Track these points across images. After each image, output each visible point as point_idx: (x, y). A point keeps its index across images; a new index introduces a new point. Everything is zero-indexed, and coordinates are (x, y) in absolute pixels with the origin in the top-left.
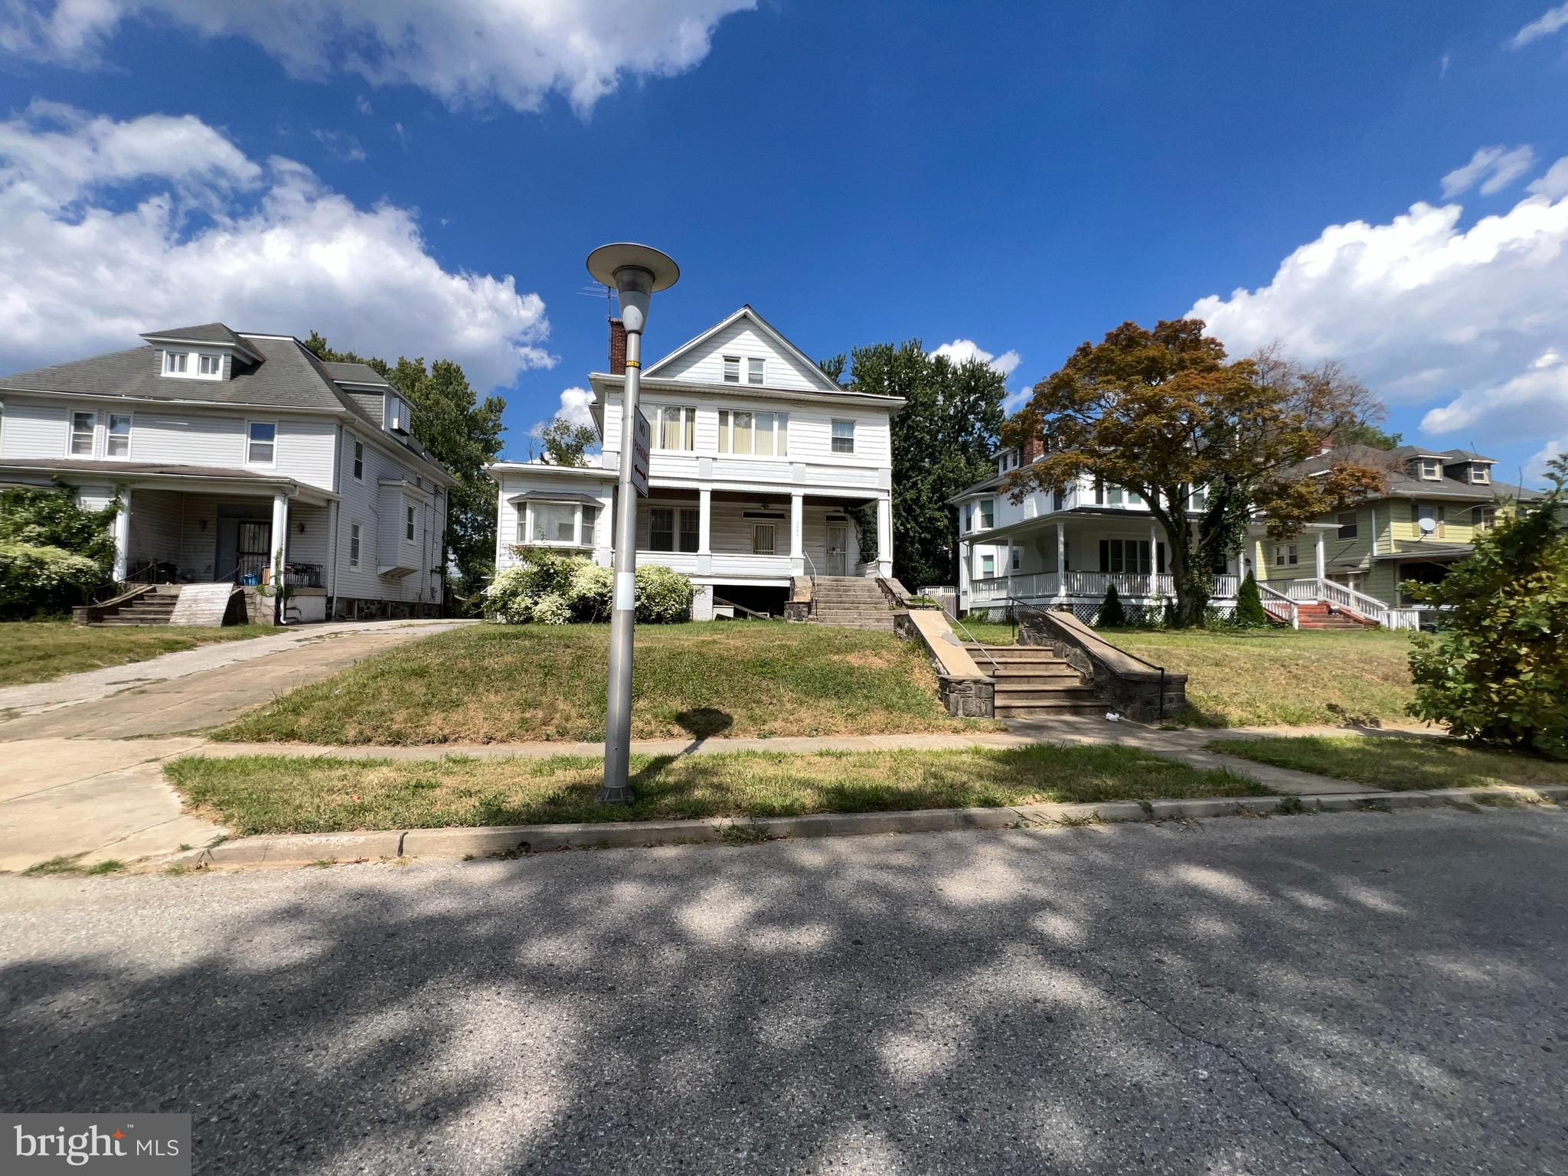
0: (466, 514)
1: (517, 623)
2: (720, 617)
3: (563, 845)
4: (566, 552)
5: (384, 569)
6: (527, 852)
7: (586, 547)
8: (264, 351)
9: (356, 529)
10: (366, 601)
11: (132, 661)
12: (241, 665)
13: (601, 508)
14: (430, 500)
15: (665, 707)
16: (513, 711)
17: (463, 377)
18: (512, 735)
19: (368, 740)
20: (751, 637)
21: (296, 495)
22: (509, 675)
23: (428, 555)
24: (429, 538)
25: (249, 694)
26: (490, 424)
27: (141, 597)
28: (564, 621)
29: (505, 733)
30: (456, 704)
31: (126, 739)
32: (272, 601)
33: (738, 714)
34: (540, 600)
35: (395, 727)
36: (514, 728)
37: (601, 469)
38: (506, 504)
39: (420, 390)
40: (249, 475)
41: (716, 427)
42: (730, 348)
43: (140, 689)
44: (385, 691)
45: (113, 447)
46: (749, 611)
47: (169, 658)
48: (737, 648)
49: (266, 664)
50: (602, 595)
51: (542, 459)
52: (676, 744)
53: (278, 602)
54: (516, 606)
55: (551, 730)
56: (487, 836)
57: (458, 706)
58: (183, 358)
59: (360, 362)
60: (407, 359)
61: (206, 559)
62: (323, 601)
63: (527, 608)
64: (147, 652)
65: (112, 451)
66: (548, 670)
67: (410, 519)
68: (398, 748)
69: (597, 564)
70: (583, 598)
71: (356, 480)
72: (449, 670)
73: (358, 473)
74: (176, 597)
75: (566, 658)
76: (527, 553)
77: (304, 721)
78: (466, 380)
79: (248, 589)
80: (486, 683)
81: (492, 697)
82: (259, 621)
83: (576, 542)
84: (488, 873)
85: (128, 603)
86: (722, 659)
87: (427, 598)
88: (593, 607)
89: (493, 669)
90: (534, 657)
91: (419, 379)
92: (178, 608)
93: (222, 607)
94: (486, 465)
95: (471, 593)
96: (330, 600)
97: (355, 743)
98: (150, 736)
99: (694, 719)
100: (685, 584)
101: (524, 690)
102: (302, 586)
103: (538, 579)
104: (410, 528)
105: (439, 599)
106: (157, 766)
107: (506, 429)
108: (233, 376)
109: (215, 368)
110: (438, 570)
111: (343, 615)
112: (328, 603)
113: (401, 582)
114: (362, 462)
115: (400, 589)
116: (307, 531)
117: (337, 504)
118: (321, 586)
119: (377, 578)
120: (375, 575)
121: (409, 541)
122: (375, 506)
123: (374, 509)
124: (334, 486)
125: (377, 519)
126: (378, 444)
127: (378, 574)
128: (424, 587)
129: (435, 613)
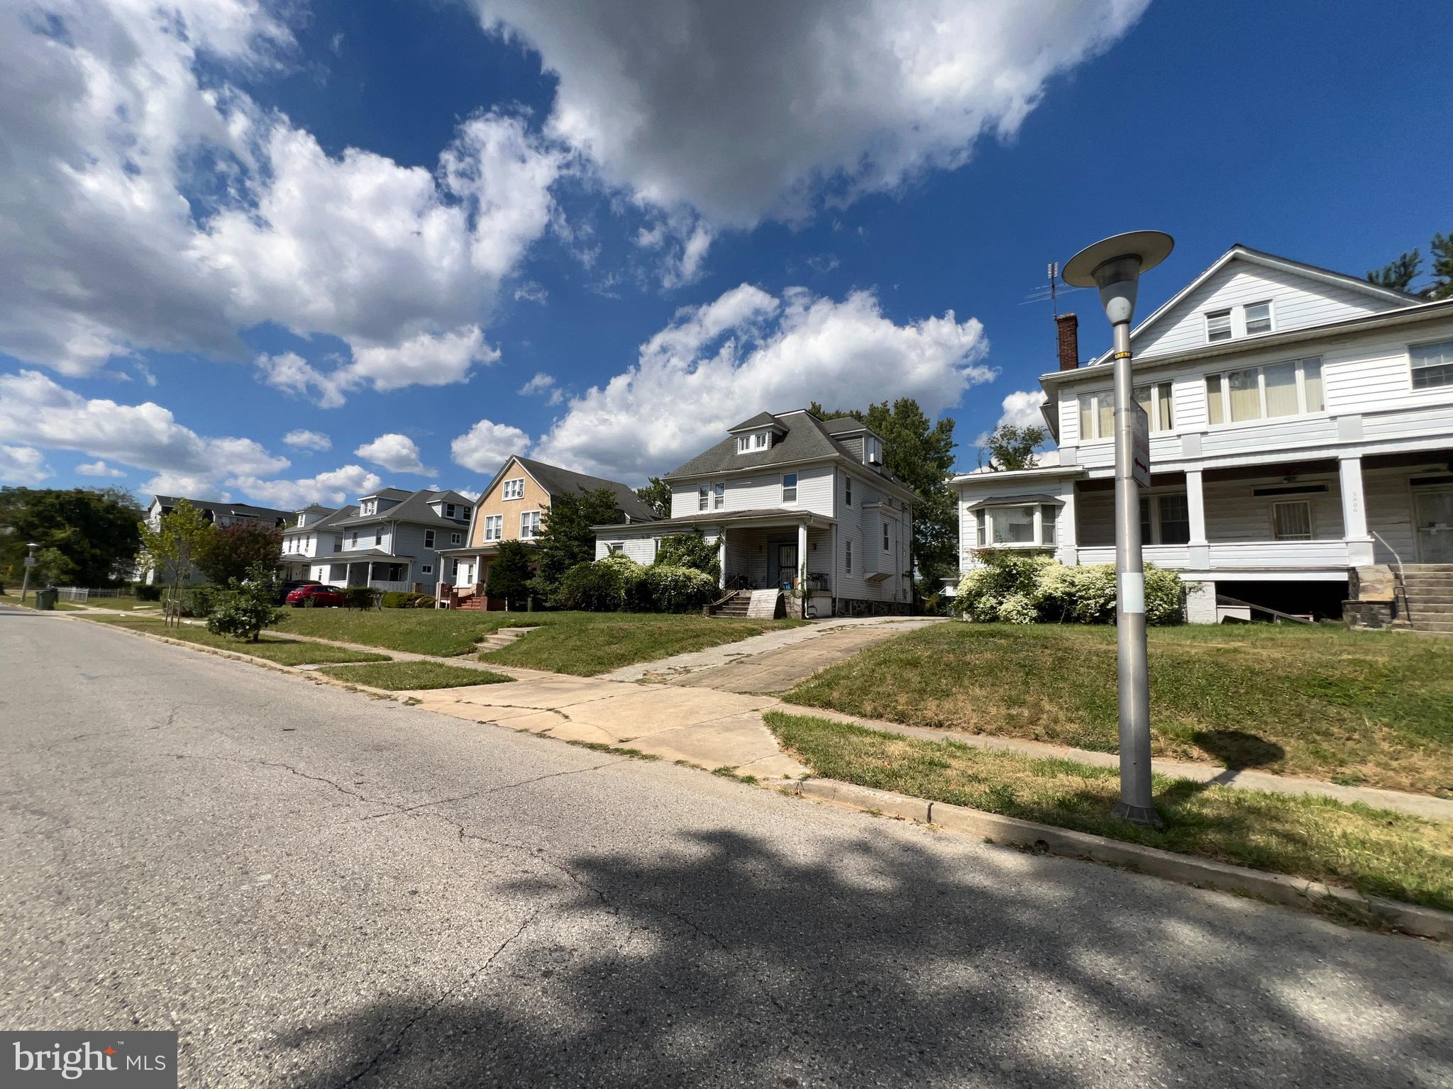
0: (925, 524)
1: (984, 621)
2: (1228, 620)
3: (1086, 855)
4: (1027, 553)
5: (869, 575)
6: (1046, 851)
7: (1048, 546)
8: (788, 423)
9: (848, 544)
10: (858, 601)
11: (733, 641)
12: (790, 647)
13: (1061, 505)
14: (899, 515)
15: (1176, 723)
16: (998, 707)
17: (918, 409)
18: (1000, 729)
19: (880, 716)
20: (1294, 647)
21: (811, 523)
22: (991, 670)
23: (900, 563)
24: (900, 550)
25: (797, 669)
26: (942, 444)
27: (732, 599)
28: (1030, 621)
29: (994, 727)
30: (947, 694)
31: (740, 693)
32: (799, 601)
33: (1291, 746)
34: (1005, 600)
35: (900, 708)
36: (1002, 723)
37: (1059, 466)
38: (967, 512)
39: (886, 427)
40: (785, 512)
41: (1204, 396)
42: (1215, 302)
43: (740, 660)
44: (889, 677)
45: (718, 502)
46: (1276, 613)
47: (750, 640)
48: (1274, 660)
49: (803, 648)
50: (1070, 595)
51: (991, 466)
52: (1203, 770)
53: (803, 603)
54: (981, 606)
55: (1039, 730)
56: (1004, 825)
57: (948, 695)
58: (748, 440)
59: (844, 416)
60: (876, 405)
61: (761, 573)
62: (830, 601)
63: (992, 608)
64: (738, 636)
65: (716, 508)
66: (1030, 670)
67: (886, 533)
68: (903, 726)
69: (1061, 563)
70: (1049, 598)
71: (847, 506)
72: (937, 662)
73: (848, 502)
74: (749, 598)
75: (1047, 659)
76: (988, 556)
77: (836, 694)
78: (920, 411)
79: (787, 593)
80: (970, 677)
81: (977, 690)
82: (793, 615)
83: (1037, 542)
84: (1012, 862)
85: (726, 603)
86: (1253, 672)
87: (900, 598)
88: (1061, 607)
89: (975, 665)
90: (1013, 656)
91: (884, 419)
92: (751, 606)
93: (772, 606)
94: (947, 480)
95: (931, 593)
96: (834, 600)
97: (871, 717)
98: (750, 693)
99: (1221, 743)
100: (1173, 581)
101: (1007, 687)
102: (817, 590)
103: (1001, 581)
104: (886, 540)
105: (909, 600)
106: (758, 715)
107: (956, 445)
108: (773, 445)
109: (764, 442)
110: (908, 574)
111: (843, 612)
112: (833, 603)
113: (880, 585)
114: (851, 492)
115: (880, 591)
116: (819, 549)
117: (836, 529)
118: (830, 591)
119: (864, 582)
120: (863, 580)
121: (885, 552)
122: (860, 525)
123: (860, 528)
124: (833, 513)
125: (862, 535)
126: (861, 477)
127: (865, 579)
128: (898, 589)
129: (907, 611)
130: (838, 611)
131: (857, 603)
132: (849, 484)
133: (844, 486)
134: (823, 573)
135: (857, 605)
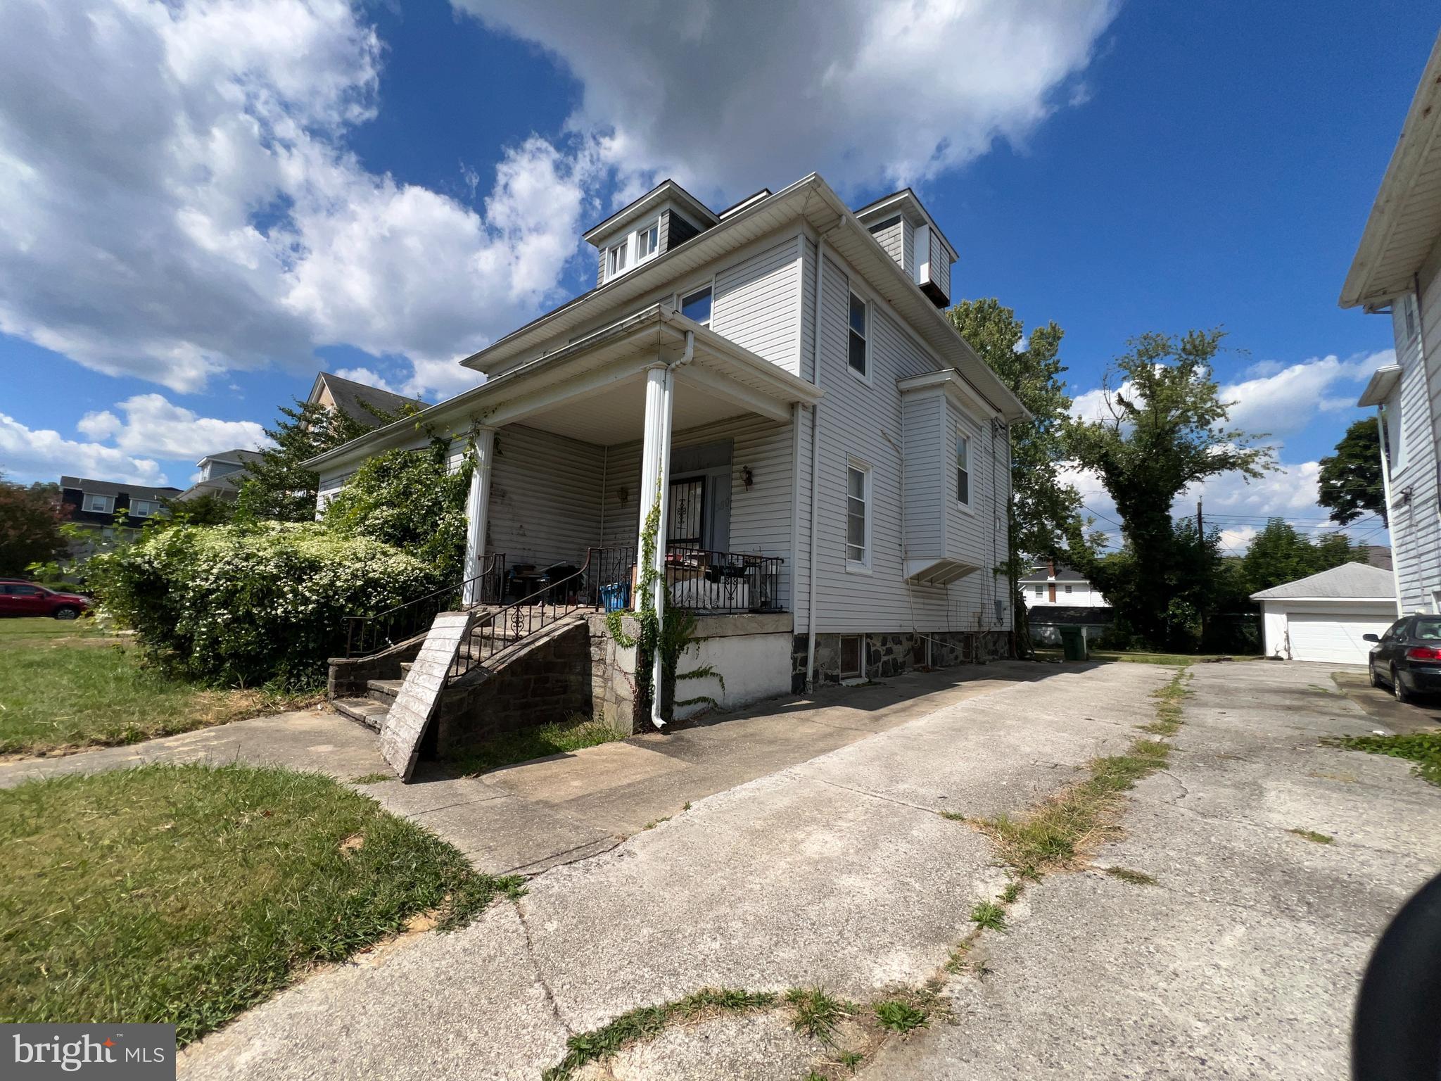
5: (916, 567)
9: (857, 478)
10: (884, 637)
14: (986, 436)
23: (988, 543)
53: (644, 663)
58: (624, 249)
62: (782, 648)
67: (961, 459)
71: (854, 372)
73: (857, 357)
82: (610, 713)
87: (990, 623)
96: (801, 643)
102: (730, 612)
104: (963, 478)
105: (1009, 624)
108: (672, 243)
109: (654, 244)
110: (1005, 568)
111: (835, 673)
112: (796, 650)
113: (945, 592)
114: (866, 339)
115: (946, 608)
116: (759, 483)
117: (810, 416)
118: (780, 611)
119: (904, 586)
120: (900, 579)
121: (961, 506)
122: (894, 435)
123: (892, 440)
124: (802, 370)
125: (898, 461)
126: (893, 308)
127: (905, 577)
128: (986, 601)
129: (1003, 648)
130: (816, 673)
131: (884, 644)
132: (857, 312)
133: (845, 311)
134: (765, 555)
135: (882, 650)
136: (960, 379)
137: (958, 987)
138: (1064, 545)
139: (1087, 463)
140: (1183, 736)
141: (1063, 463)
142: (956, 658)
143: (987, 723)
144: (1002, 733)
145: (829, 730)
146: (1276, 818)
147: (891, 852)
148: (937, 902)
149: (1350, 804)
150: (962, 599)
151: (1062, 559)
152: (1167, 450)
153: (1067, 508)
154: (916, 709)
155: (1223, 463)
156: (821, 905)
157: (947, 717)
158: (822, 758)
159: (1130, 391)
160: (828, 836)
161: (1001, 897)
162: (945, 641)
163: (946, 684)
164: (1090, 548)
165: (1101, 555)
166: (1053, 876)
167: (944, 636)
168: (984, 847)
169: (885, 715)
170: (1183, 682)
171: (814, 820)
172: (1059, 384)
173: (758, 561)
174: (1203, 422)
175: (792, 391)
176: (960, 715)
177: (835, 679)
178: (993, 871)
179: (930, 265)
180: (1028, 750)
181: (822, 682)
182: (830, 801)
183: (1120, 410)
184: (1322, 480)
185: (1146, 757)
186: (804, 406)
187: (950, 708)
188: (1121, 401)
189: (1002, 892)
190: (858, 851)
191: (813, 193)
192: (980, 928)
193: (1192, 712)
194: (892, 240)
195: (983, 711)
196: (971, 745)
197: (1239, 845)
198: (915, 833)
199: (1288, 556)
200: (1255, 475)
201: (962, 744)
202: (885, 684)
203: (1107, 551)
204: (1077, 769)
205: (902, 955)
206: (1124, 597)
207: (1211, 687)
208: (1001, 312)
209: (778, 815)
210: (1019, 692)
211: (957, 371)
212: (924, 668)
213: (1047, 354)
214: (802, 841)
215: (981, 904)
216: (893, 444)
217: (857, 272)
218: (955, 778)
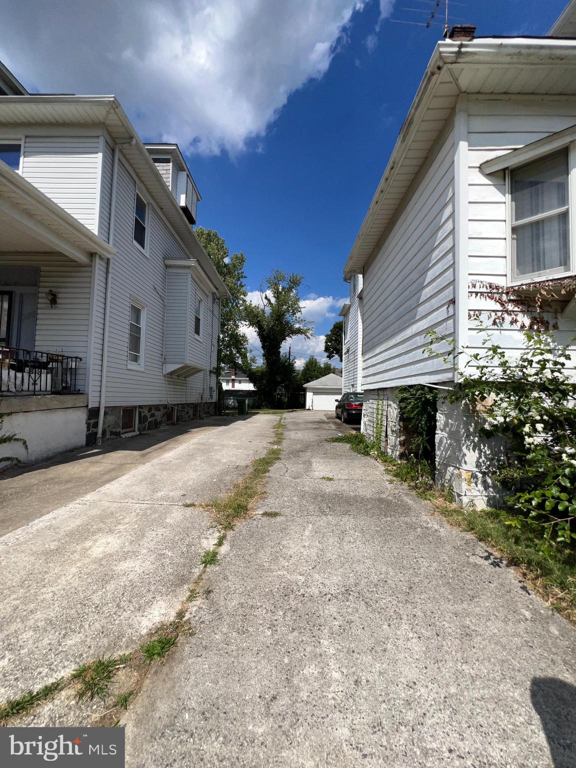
5: (171, 368)
9: (136, 312)
10: (150, 408)
23: (208, 355)
62: (78, 417)
67: (198, 311)
71: (136, 245)
73: (139, 234)
87: (207, 398)
96: (93, 413)
102: (34, 393)
104: (197, 321)
105: (215, 398)
110: (215, 370)
111: (118, 430)
112: (89, 418)
113: (185, 382)
114: (146, 226)
115: (185, 391)
116: (60, 304)
117: (105, 265)
118: (78, 393)
119: (163, 378)
120: (161, 374)
121: (196, 336)
122: (161, 290)
123: (160, 293)
124: (99, 232)
125: (162, 306)
126: (164, 213)
127: (164, 373)
128: (205, 387)
129: (212, 411)
130: (104, 432)
131: (150, 411)
132: (140, 208)
133: (133, 204)
134: (67, 354)
135: (148, 415)
136: (199, 267)
137: (195, 609)
138: (240, 361)
139: (252, 324)
140: (285, 444)
141: (243, 322)
142: (189, 417)
143: (205, 449)
144: (213, 454)
145: (112, 467)
146: (317, 473)
147: (153, 536)
148: (182, 560)
149: (336, 463)
150: (193, 386)
151: (238, 368)
152: (281, 323)
153: (242, 344)
154: (168, 446)
155: (299, 331)
156: (104, 590)
157: (185, 449)
158: (107, 486)
159: (269, 293)
160: (110, 539)
161: (216, 545)
162: (184, 408)
163: (184, 431)
164: (250, 363)
165: (254, 367)
166: (240, 525)
167: (183, 405)
168: (205, 518)
169: (149, 453)
170: (282, 421)
171: (100, 530)
172: (243, 284)
173: (60, 358)
174: (294, 314)
175: (92, 244)
176: (192, 447)
177: (118, 434)
178: (211, 530)
179: (186, 197)
180: (225, 461)
181: (108, 436)
182: (112, 513)
183: (266, 302)
184: (326, 342)
185: (272, 456)
186: (100, 256)
187: (186, 444)
188: (266, 298)
189: (216, 541)
190: (131, 542)
191: (112, 111)
192: (205, 567)
193: (286, 433)
194: (166, 171)
195: (203, 444)
196: (198, 462)
197: (307, 488)
198: (168, 520)
199: (314, 371)
200: (308, 338)
201: (193, 463)
202: (149, 434)
203: (257, 365)
204: (247, 466)
205: (161, 603)
206: (261, 386)
207: (292, 422)
208: (219, 239)
209: (71, 534)
210: (220, 431)
211: (198, 261)
212: (172, 423)
213: (238, 267)
214: (90, 547)
215: (205, 552)
216: (160, 296)
217: (142, 182)
218: (191, 483)
